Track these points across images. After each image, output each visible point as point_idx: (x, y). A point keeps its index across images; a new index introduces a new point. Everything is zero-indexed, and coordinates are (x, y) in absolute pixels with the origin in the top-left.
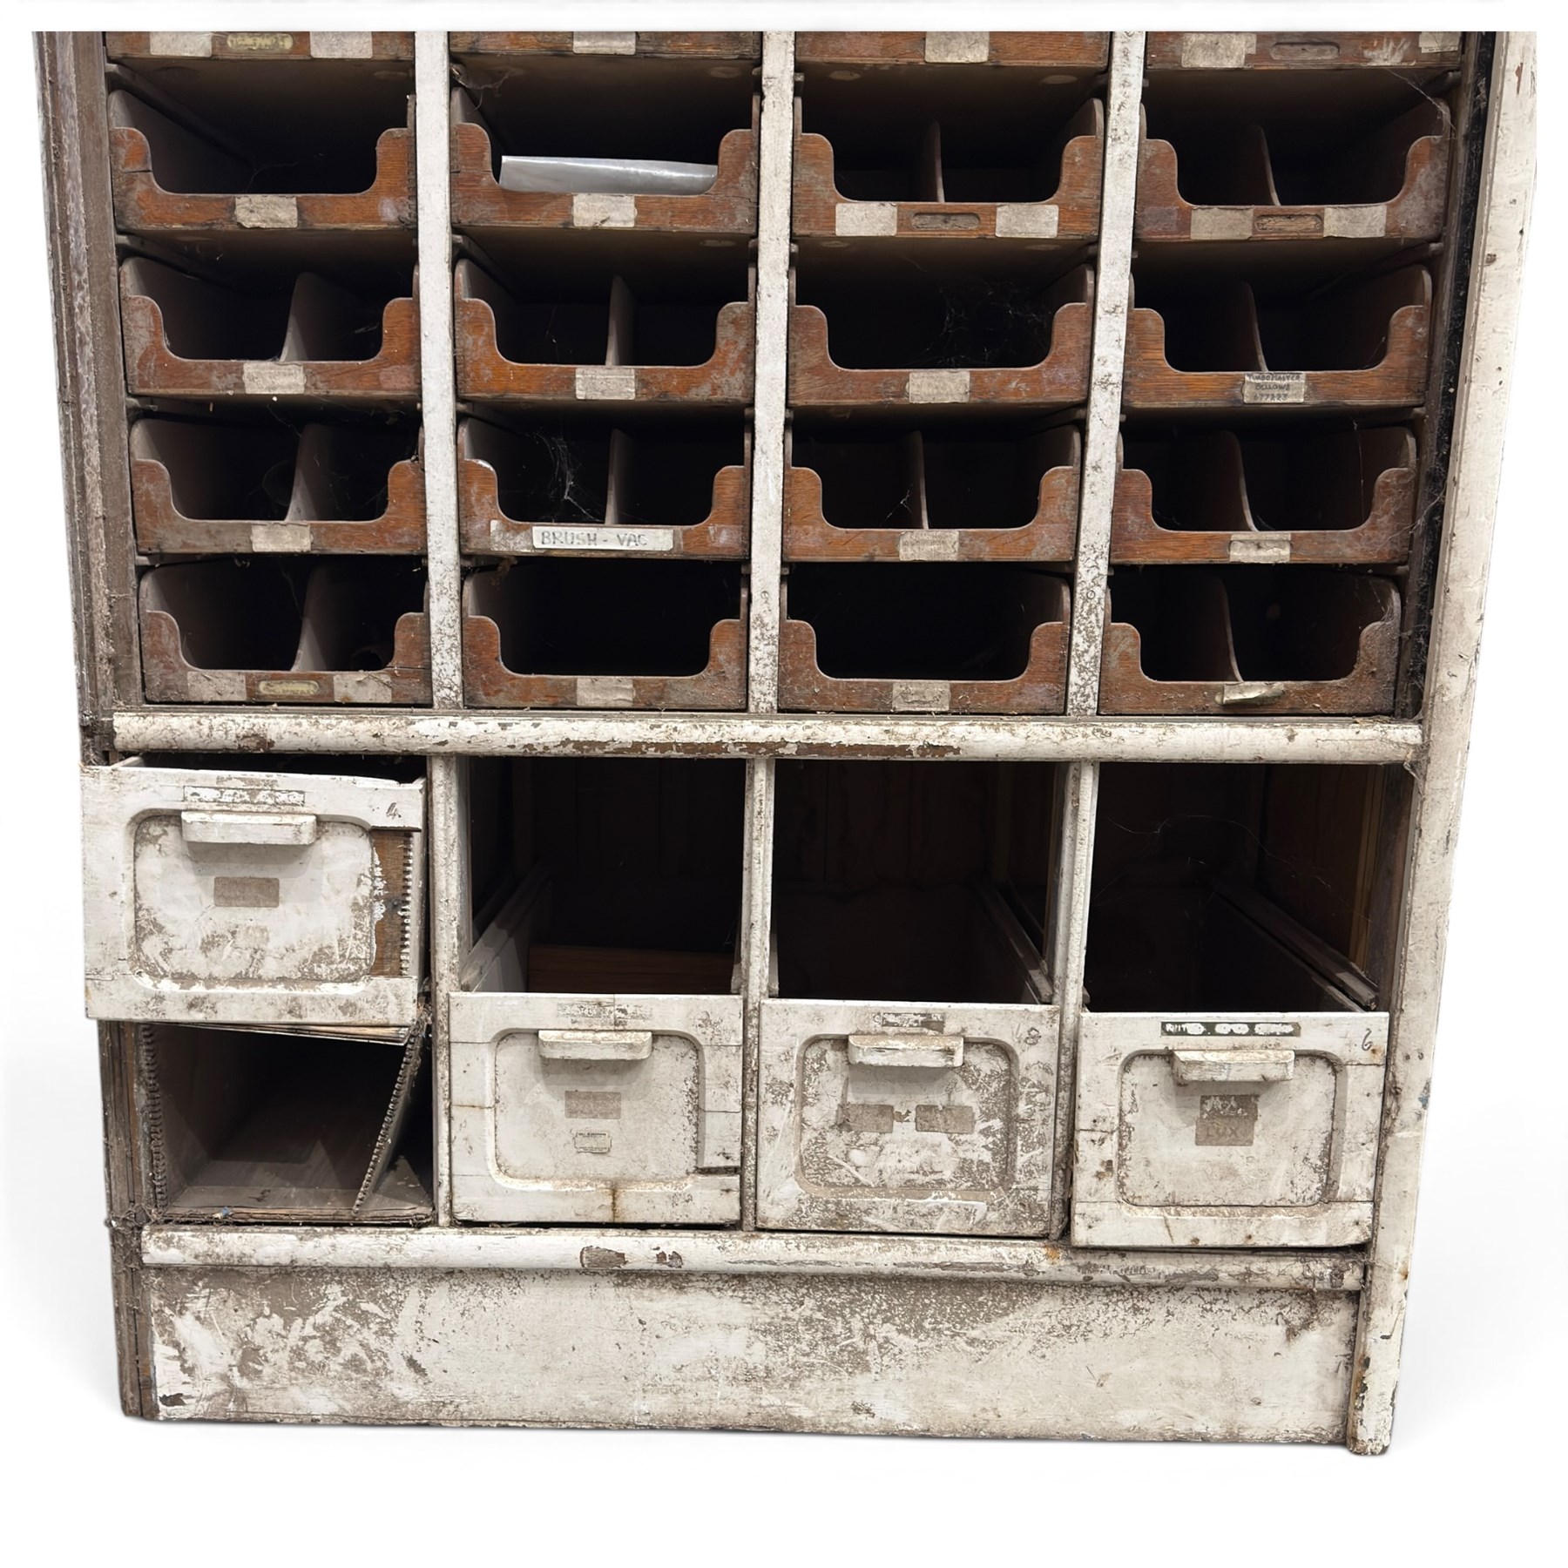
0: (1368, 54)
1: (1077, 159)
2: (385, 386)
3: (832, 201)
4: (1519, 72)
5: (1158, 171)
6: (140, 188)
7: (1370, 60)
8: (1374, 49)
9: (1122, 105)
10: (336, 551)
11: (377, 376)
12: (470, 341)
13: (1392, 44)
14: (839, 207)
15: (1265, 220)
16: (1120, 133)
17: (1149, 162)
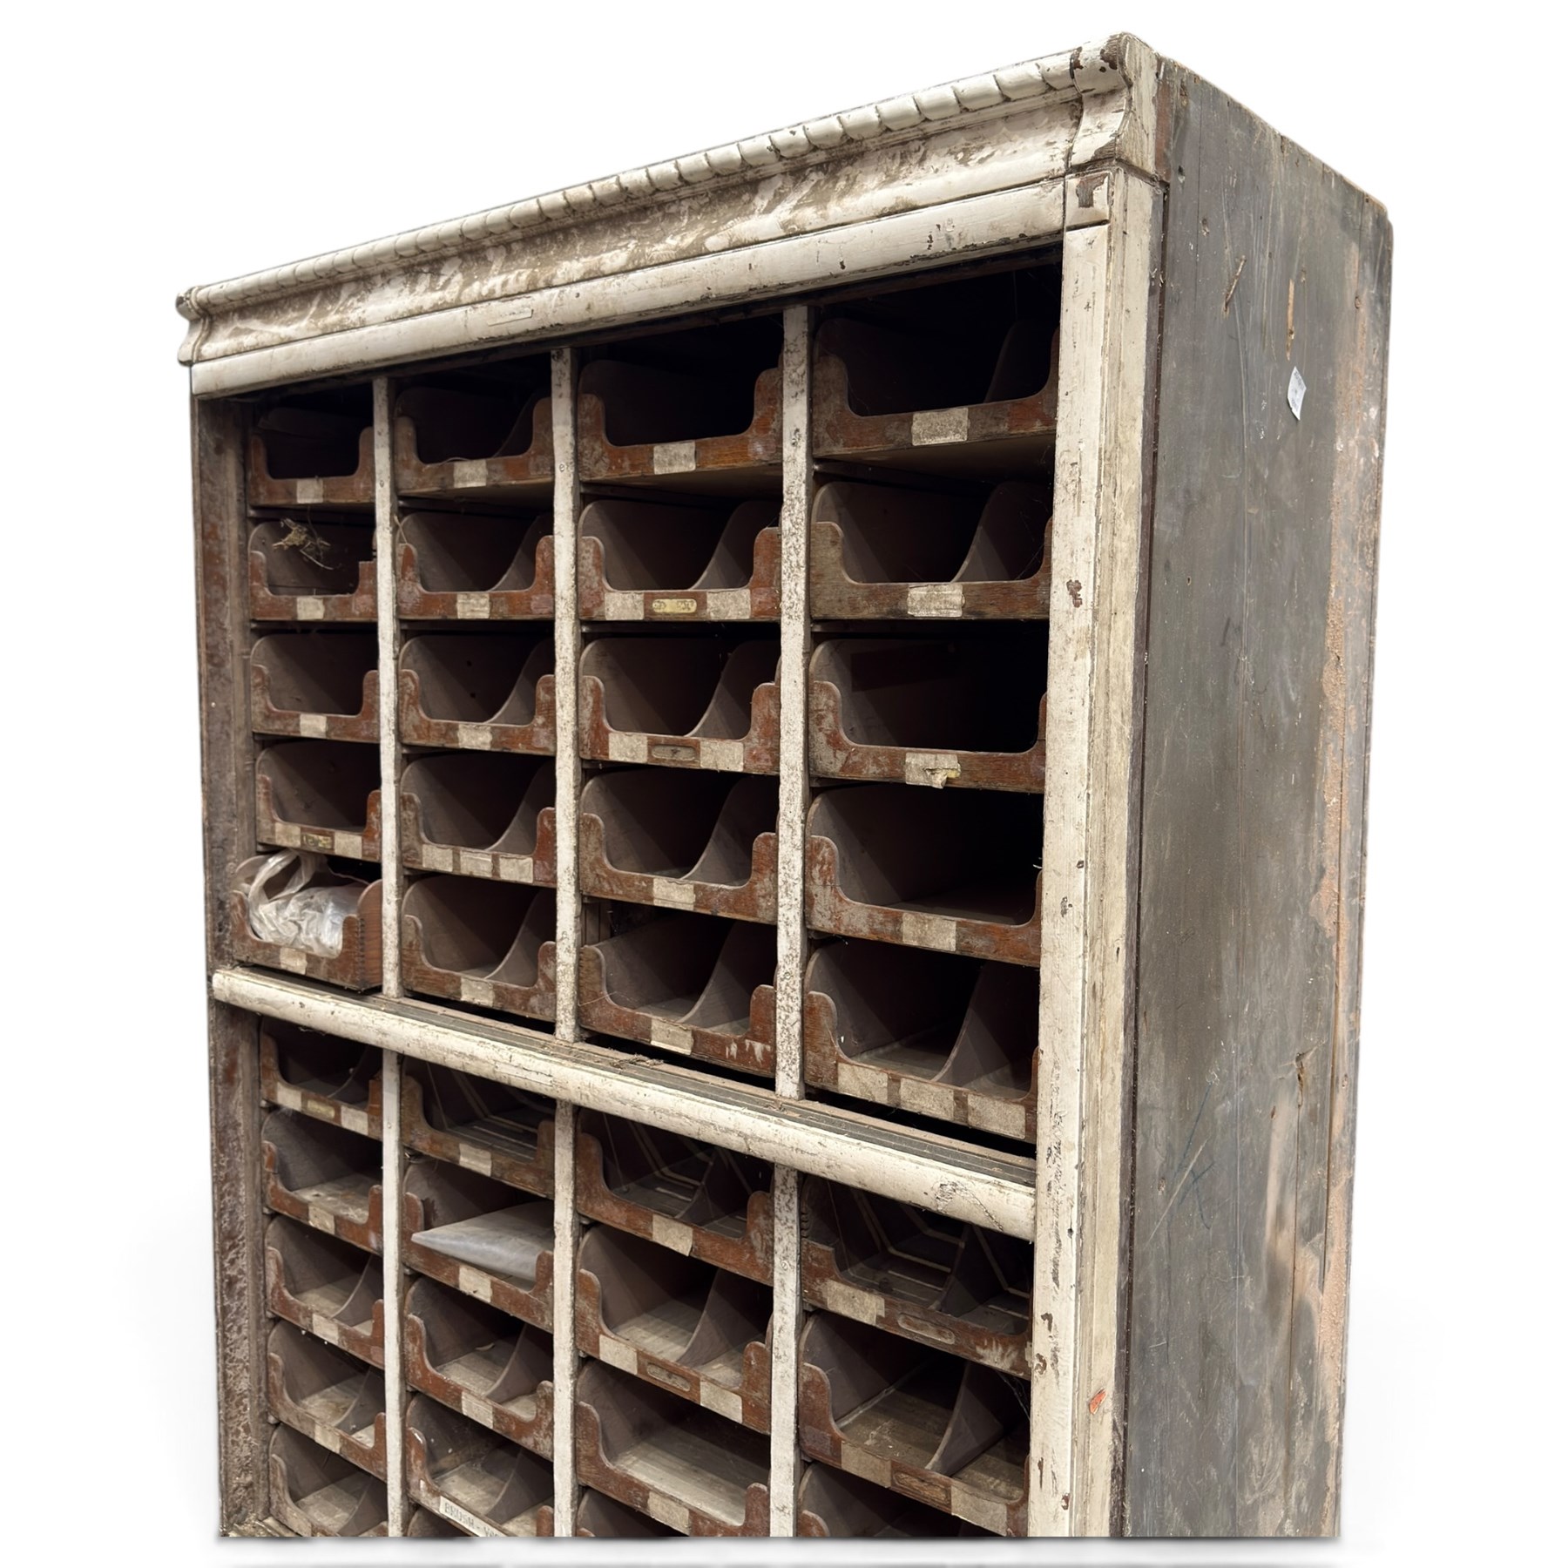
0: (980, 1350)
1: (753, 1363)
2: (374, 1358)
3: (597, 1331)
4: (1040, 1465)
5: (813, 1396)
6: (272, 1183)
7: (981, 1357)
8: (984, 1348)
9: (781, 1329)
10: (351, 1460)
11: (369, 1349)
12: (410, 1349)
13: (1000, 1349)
14: (601, 1337)
15: (904, 1476)
16: (781, 1353)
17: (807, 1385)
